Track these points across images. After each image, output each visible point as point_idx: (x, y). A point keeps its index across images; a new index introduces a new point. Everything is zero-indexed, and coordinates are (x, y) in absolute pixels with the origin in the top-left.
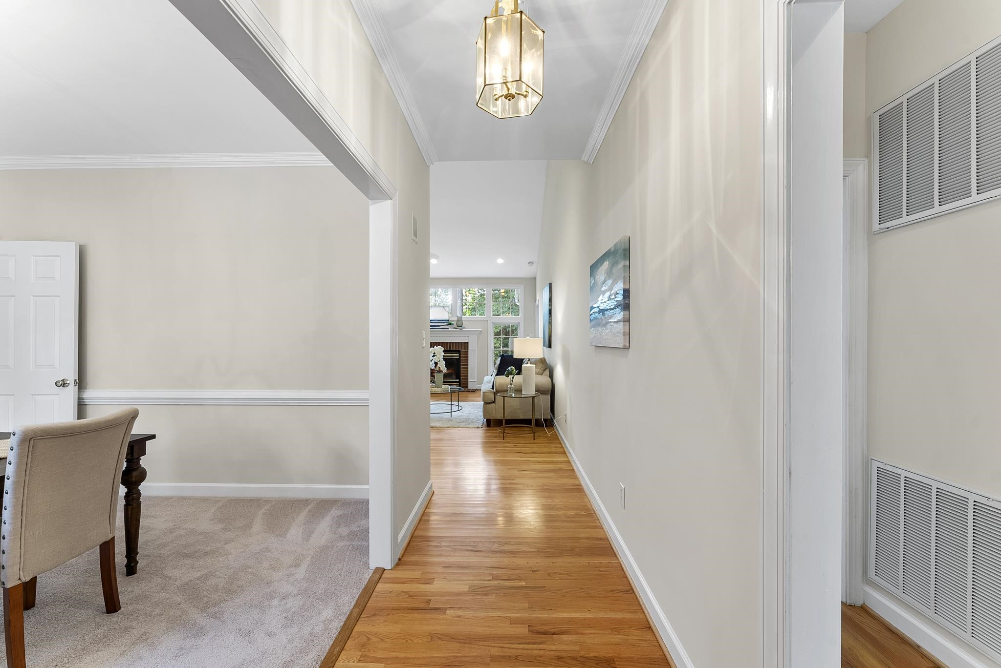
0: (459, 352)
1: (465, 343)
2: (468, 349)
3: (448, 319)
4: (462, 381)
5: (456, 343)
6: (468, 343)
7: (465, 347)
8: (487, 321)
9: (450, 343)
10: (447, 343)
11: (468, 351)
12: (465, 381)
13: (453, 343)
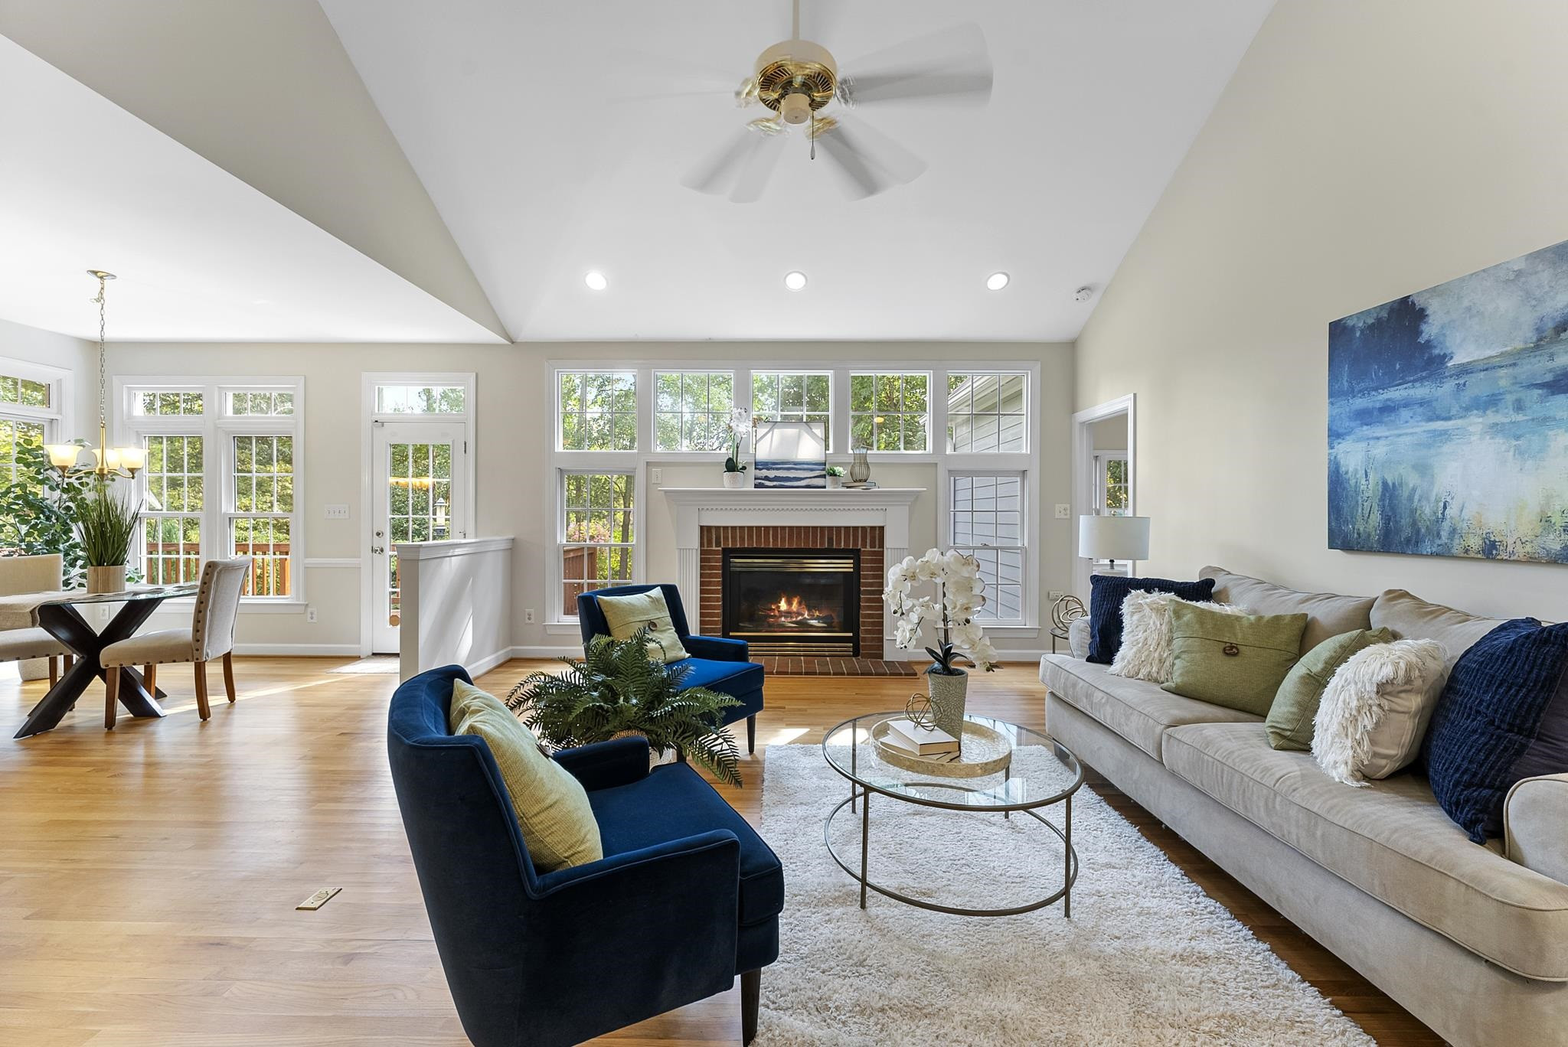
0: (854, 554)
1: (873, 528)
2: (882, 545)
3: (823, 459)
4: (864, 639)
5: (847, 528)
6: (882, 528)
7: (873, 539)
8: (936, 464)
9: (830, 528)
10: (822, 528)
11: (882, 554)
12: (873, 639)
13: (839, 528)
